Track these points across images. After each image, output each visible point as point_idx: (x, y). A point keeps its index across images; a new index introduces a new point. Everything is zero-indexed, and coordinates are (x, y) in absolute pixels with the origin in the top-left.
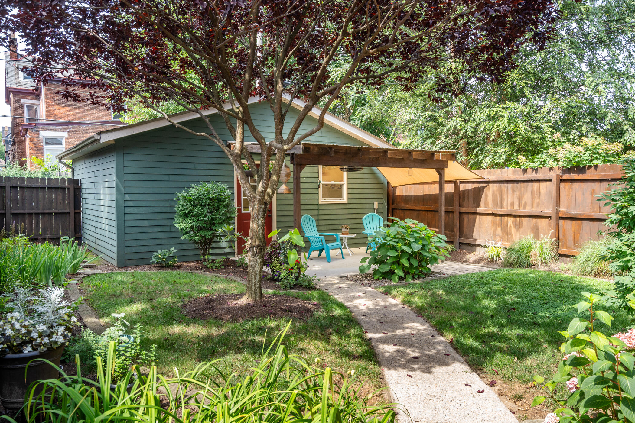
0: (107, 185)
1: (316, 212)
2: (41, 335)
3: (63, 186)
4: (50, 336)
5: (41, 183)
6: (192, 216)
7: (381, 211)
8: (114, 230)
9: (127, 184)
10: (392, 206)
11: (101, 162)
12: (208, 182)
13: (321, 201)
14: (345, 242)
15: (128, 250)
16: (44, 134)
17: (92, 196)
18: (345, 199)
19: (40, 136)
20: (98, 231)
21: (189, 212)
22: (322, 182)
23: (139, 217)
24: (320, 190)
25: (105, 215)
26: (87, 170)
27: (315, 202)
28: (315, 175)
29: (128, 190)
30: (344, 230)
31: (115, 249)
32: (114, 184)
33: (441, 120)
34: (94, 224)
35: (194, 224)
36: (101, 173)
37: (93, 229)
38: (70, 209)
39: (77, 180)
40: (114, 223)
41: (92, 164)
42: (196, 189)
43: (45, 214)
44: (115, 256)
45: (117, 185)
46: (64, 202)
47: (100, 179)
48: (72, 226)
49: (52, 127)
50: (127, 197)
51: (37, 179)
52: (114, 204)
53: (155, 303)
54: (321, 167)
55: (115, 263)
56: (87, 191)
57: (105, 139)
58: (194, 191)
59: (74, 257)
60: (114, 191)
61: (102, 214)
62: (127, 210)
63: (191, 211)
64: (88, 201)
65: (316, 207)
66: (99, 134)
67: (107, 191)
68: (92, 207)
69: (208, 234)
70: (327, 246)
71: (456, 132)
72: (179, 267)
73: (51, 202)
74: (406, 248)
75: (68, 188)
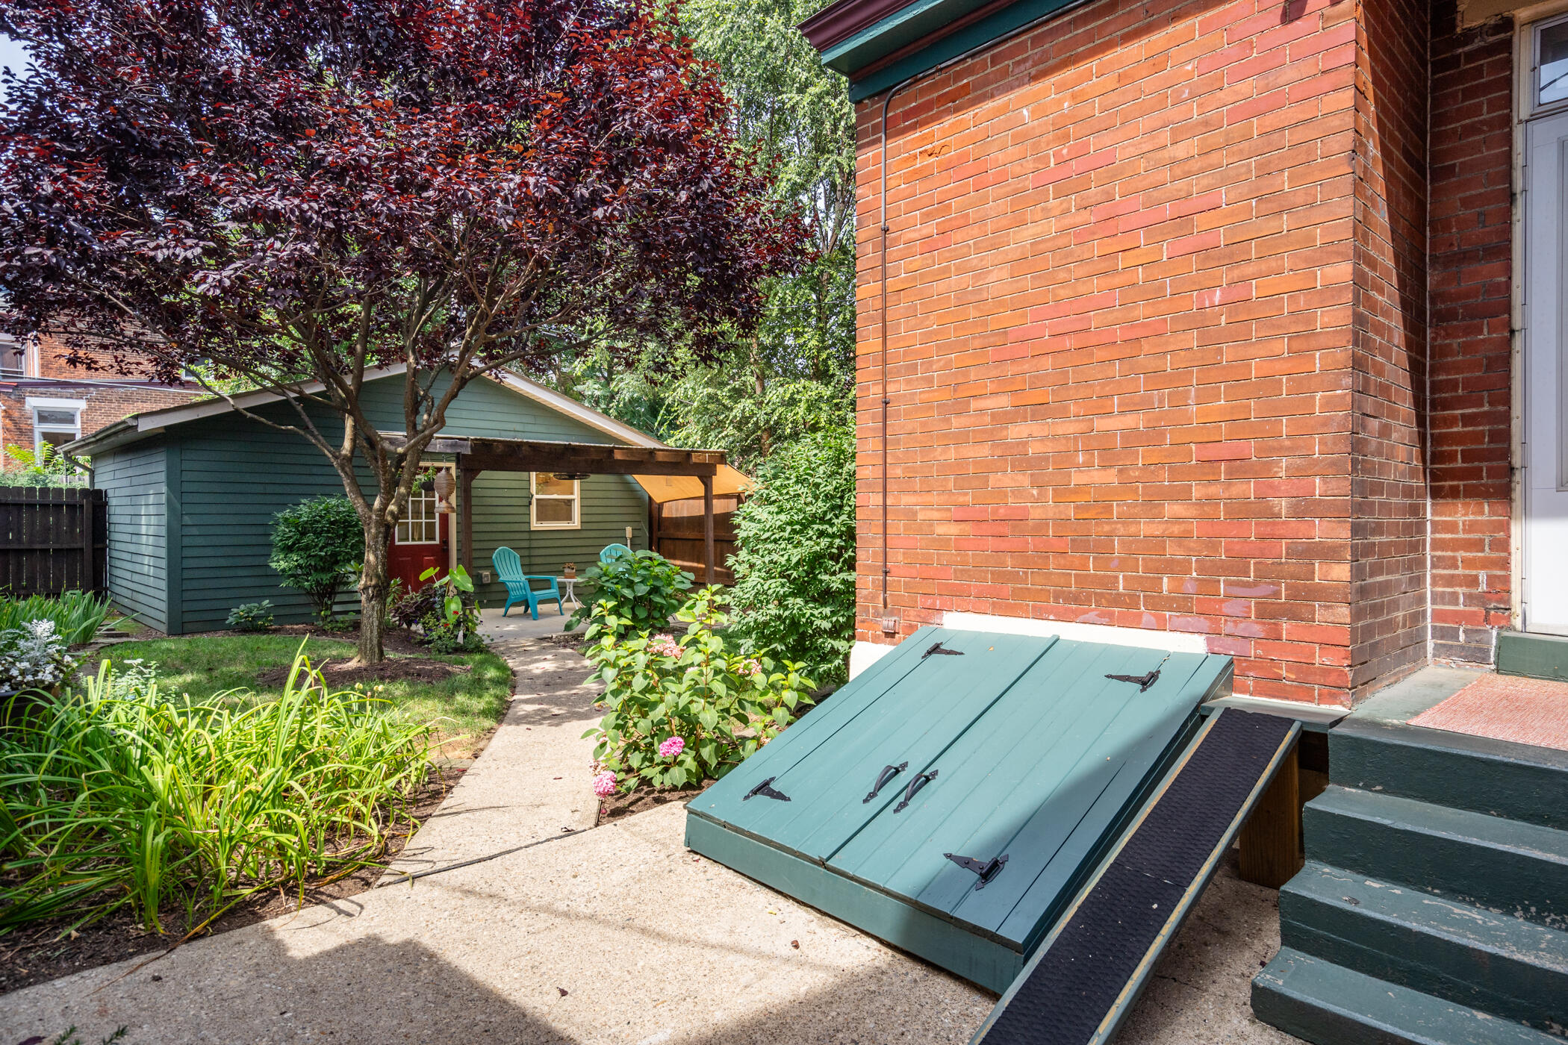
0: (151, 499)
1: (525, 544)
2: (23, 673)
3: (71, 501)
4: (35, 673)
5: (27, 496)
6: (299, 549)
7: (638, 541)
8: (164, 574)
9: (186, 498)
10: (657, 534)
11: (143, 461)
12: (330, 495)
13: (535, 525)
14: (570, 590)
15: (186, 607)
16: (34, 403)
17: (127, 519)
18: (576, 524)
19: (27, 407)
20: (136, 578)
21: (294, 544)
22: (536, 496)
23: (209, 552)
24: (534, 508)
25: (149, 550)
26: (118, 474)
27: (524, 527)
28: (524, 484)
29: (187, 509)
30: (567, 570)
31: (164, 606)
32: (164, 499)
33: (726, 402)
34: (129, 566)
35: (301, 562)
36: (142, 480)
37: (128, 575)
38: (85, 544)
39: (100, 491)
40: (163, 563)
41: (128, 464)
42: (310, 507)
43: (33, 551)
44: (163, 617)
45: (169, 500)
46: (72, 531)
47: (140, 490)
48: (89, 571)
49: (52, 389)
50: (187, 520)
51: (19, 489)
52: (163, 531)
53: (216, 673)
54: (533, 475)
55: (164, 628)
56: (118, 511)
57: (145, 426)
58: (305, 510)
59: (86, 615)
60: (164, 510)
61: (144, 550)
62: (186, 541)
63: (298, 541)
64: (118, 528)
65: (526, 536)
66: (136, 417)
67: (152, 510)
68: (127, 538)
69: (326, 578)
70: (533, 596)
71: (745, 420)
72: (275, 631)
73: (46, 529)
74: (627, 592)
75: (82, 506)
